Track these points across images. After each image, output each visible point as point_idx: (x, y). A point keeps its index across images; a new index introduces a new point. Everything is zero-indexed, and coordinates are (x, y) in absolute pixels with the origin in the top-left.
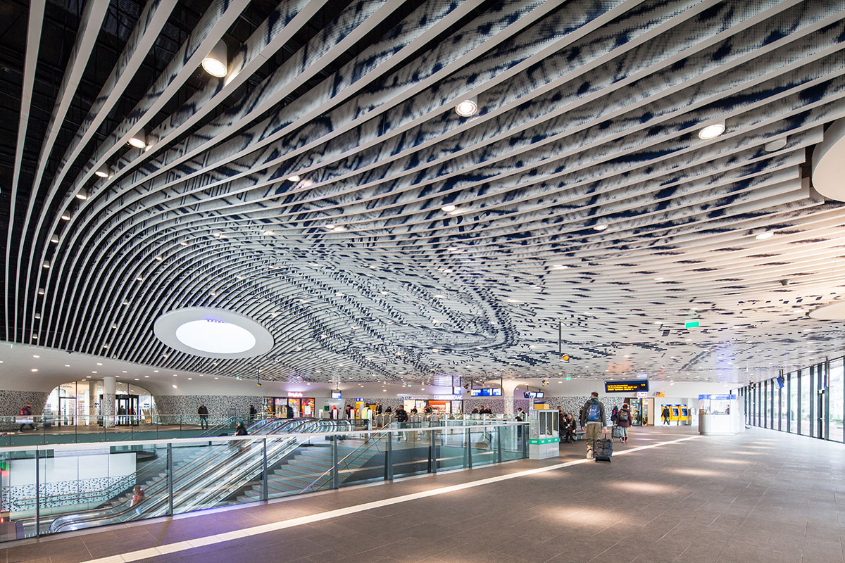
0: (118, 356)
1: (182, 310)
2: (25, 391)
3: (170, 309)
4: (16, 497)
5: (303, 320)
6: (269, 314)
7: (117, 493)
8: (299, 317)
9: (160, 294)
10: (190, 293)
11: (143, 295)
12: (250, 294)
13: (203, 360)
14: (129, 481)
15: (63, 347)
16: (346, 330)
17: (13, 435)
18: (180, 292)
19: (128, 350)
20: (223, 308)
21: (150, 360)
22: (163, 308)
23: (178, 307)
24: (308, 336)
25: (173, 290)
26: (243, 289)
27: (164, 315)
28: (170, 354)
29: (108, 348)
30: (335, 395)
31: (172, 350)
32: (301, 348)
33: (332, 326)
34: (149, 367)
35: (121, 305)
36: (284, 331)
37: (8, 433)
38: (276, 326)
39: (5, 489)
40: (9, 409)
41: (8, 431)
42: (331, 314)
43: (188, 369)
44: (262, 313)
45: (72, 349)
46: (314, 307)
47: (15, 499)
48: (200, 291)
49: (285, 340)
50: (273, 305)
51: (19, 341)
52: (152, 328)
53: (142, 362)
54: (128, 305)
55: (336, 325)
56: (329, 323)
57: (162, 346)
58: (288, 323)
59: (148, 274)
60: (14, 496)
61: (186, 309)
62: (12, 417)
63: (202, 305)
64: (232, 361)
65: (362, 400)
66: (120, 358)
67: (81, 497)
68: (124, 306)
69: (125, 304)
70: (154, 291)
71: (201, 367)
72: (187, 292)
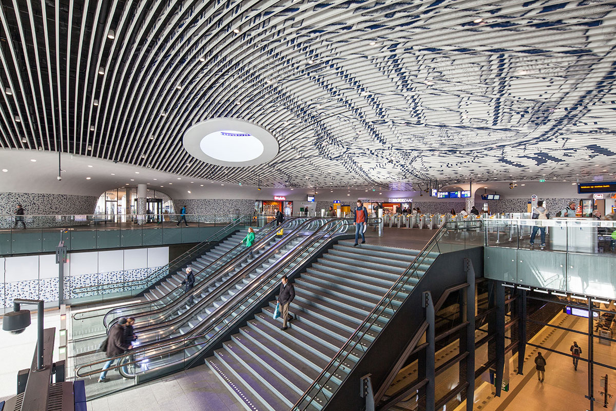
0: (152, 166)
1: (209, 121)
2: (82, 195)
3: (199, 120)
4: (74, 285)
5: (311, 127)
6: (282, 123)
7: (154, 281)
8: (309, 124)
9: (193, 104)
10: (219, 103)
11: (179, 105)
12: (271, 102)
13: (217, 168)
14: (163, 272)
15: (111, 158)
16: (350, 135)
17: (72, 230)
18: (211, 101)
19: (160, 160)
20: (243, 118)
21: (176, 169)
22: (193, 119)
23: (206, 118)
24: (311, 143)
25: (206, 99)
26: (267, 96)
27: (194, 126)
28: (192, 163)
29: (145, 158)
30: (310, 199)
31: (195, 160)
32: (300, 156)
33: (338, 132)
34: (174, 175)
35: (160, 116)
36: (289, 140)
37: (69, 229)
38: (284, 135)
39: (65, 278)
40: (70, 210)
41: (69, 227)
42: (342, 120)
43: (203, 176)
44: (275, 122)
45: (117, 159)
46: (327, 113)
47: (74, 287)
48: (227, 100)
49: (288, 149)
50: (289, 113)
51: (77, 153)
52: (181, 139)
53: (169, 171)
54: (166, 116)
55: (342, 131)
56: (335, 130)
57: (188, 155)
58: (296, 131)
59: (186, 84)
60: (73, 284)
61: (212, 120)
62: (72, 216)
63: (226, 116)
64: (240, 169)
65: (339, 202)
66: (153, 167)
67: (126, 285)
68: (162, 117)
69: (163, 115)
70: (189, 101)
71: (214, 175)
72: (216, 102)
